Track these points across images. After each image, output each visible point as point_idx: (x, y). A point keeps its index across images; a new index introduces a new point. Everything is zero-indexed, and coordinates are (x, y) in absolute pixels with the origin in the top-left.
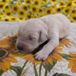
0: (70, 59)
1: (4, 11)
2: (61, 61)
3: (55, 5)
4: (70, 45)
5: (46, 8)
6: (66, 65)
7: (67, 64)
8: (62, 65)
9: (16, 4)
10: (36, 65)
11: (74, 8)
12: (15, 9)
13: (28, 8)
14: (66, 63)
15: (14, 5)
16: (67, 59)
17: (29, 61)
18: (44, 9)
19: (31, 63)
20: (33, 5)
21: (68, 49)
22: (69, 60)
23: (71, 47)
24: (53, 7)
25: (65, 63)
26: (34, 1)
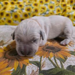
1: (5, 19)
3: (53, 11)
4: (72, 44)
5: (45, 15)
9: (16, 12)
10: (50, 58)
12: (16, 16)
13: (28, 15)
15: (15, 12)
20: (33, 12)
21: (72, 47)
23: (74, 45)
26: (34, 8)
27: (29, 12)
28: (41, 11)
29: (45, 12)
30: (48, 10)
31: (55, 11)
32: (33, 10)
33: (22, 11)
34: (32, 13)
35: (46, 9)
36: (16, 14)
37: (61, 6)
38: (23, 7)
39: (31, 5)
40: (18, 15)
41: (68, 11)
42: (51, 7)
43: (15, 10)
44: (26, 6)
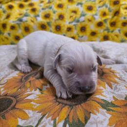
0: (112, 110)
2: (97, 114)
3: (93, 16)
5: (79, 24)
6: (105, 120)
7: (108, 119)
8: (98, 120)
9: (26, 21)
11: (125, 18)
13: (47, 25)
14: (106, 117)
15: (24, 22)
16: (108, 110)
17: (46, 115)
18: (74, 25)
19: (50, 118)
20: (55, 20)
21: (112, 91)
22: (111, 112)
23: (118, 87)
24: (90, 21)
25: (104, 117)
26: (56, 13)
27: (48, 20)
28: (71, 17)
29: (77, 19)
30: (83, 15)
31: (96, 15)
32: (54, 17)
33: (37, 20)
34: (53, 21)
35: (79, 13)
36: (26, 25)
37: (108, 5)
38: (37, 13)
39: (51, 8)
40: (30, 27)
41: (124, 14)
42: (90, 8)
43: (25, 19)
44: (43, 9)
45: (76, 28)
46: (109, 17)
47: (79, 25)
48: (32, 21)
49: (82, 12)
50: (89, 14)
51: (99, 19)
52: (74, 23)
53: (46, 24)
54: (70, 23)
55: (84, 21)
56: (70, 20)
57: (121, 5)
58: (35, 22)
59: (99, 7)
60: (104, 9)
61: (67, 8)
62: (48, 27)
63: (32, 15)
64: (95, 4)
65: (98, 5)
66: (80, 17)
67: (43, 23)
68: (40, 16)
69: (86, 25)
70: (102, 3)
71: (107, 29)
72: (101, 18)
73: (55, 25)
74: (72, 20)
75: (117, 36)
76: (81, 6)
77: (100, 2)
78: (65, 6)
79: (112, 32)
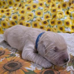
45: (31, 25)
46: (50, 18)
47: (33, 23)
48: (7, 20)
49: (35, 16)
50: (38, 17)
51: (44, 20)
52: (30, 22)
53: (14, 22)
54: (28, 22)
55: (36, 21)
56: (28, 20)
57: (57, 12)
58: (9, 21)
59: (45, 13)
60: (47, 14)
61: (27, 13)
62: (16, 24)
63: (7, 17)
64: (42, 11)
65: (43, 12)
66: (33, 18)
67: (13, 21)
68: (12, 17)
69: (37, 23)
70: (46, 11)
71: (50, 26)
72: (45, 19)
73: (20, 22)
74: (29, 20)
75: (55, 29)
76: (34, 12)
77: (45, 10)
78: (25, 12)
79: (53, 27)
